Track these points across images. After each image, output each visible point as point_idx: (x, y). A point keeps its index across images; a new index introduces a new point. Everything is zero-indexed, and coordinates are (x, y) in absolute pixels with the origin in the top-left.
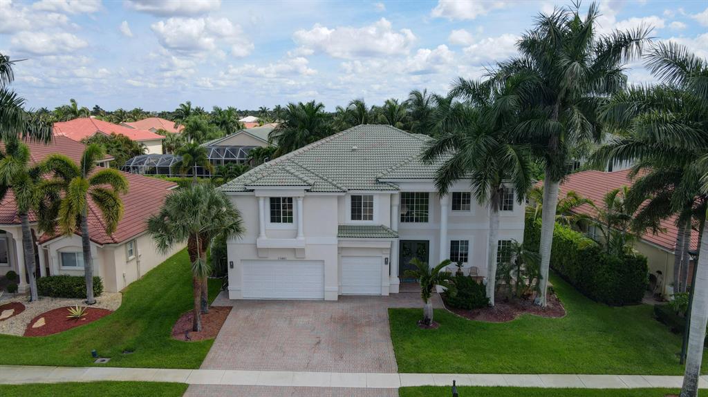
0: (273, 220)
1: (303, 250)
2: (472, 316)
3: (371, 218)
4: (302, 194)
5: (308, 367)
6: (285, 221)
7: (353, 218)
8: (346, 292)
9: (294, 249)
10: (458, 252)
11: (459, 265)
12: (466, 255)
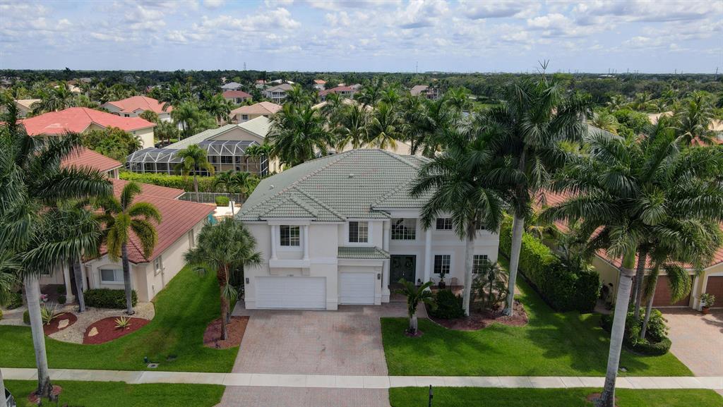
0: (282, 243)
1: (308, 269)
3: (366, 240)
4: (308, 223)
6: (293, 244)
7: (351, 240)
8: (345, 301)
9: (301, 268)
10: (441, 265)
11: (442, 276)
12: (448, 267)
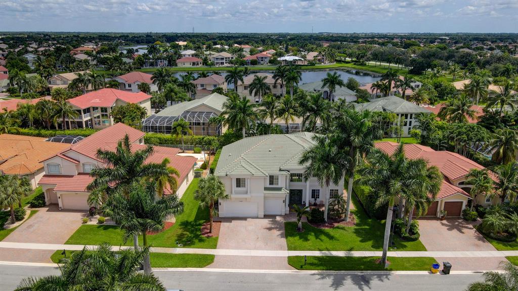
0: (237, 186)
1: (250, 199)
2: (318, 226)
3: (278, 184)
4: (250, 177)
5: (256, 248)
6: (242, 186)
7: (270, 184)
8: (267, 213)
9: (246, 198)
10: (315, 194)
11: (316, 200)
12: (319, 195)
